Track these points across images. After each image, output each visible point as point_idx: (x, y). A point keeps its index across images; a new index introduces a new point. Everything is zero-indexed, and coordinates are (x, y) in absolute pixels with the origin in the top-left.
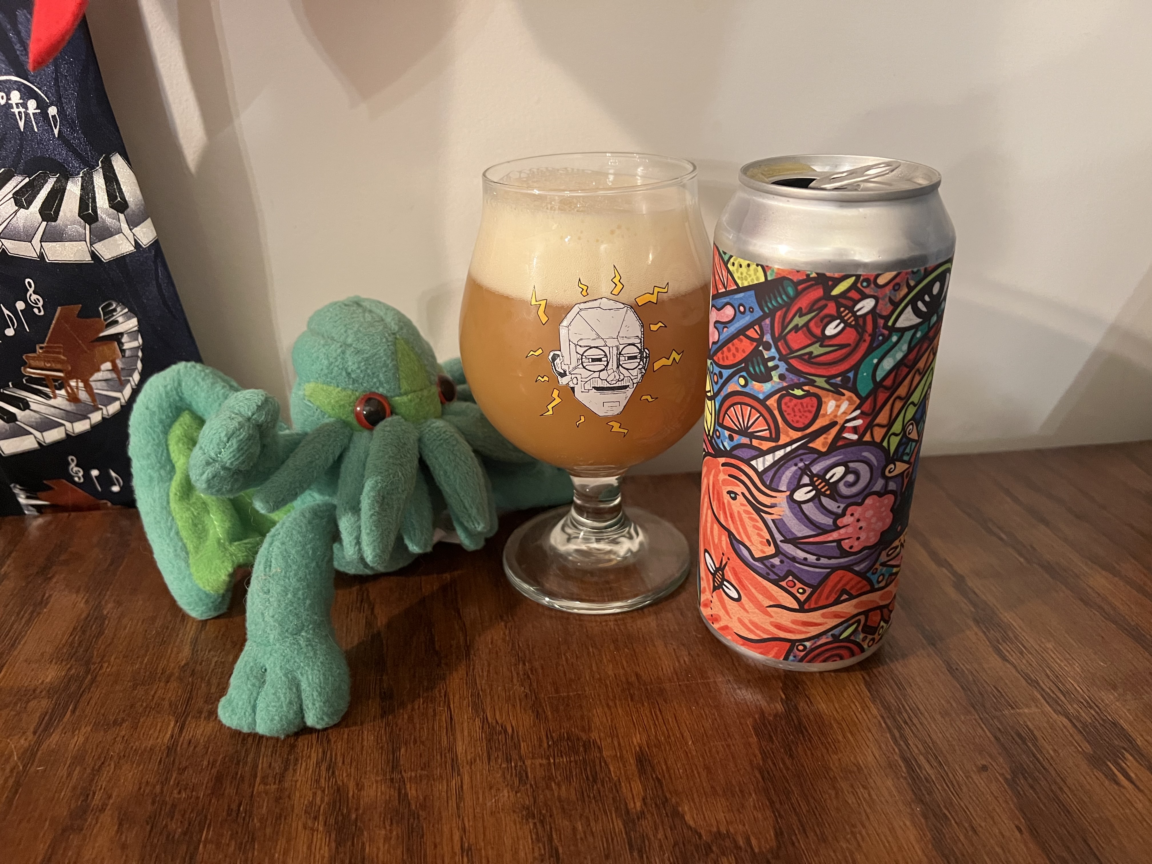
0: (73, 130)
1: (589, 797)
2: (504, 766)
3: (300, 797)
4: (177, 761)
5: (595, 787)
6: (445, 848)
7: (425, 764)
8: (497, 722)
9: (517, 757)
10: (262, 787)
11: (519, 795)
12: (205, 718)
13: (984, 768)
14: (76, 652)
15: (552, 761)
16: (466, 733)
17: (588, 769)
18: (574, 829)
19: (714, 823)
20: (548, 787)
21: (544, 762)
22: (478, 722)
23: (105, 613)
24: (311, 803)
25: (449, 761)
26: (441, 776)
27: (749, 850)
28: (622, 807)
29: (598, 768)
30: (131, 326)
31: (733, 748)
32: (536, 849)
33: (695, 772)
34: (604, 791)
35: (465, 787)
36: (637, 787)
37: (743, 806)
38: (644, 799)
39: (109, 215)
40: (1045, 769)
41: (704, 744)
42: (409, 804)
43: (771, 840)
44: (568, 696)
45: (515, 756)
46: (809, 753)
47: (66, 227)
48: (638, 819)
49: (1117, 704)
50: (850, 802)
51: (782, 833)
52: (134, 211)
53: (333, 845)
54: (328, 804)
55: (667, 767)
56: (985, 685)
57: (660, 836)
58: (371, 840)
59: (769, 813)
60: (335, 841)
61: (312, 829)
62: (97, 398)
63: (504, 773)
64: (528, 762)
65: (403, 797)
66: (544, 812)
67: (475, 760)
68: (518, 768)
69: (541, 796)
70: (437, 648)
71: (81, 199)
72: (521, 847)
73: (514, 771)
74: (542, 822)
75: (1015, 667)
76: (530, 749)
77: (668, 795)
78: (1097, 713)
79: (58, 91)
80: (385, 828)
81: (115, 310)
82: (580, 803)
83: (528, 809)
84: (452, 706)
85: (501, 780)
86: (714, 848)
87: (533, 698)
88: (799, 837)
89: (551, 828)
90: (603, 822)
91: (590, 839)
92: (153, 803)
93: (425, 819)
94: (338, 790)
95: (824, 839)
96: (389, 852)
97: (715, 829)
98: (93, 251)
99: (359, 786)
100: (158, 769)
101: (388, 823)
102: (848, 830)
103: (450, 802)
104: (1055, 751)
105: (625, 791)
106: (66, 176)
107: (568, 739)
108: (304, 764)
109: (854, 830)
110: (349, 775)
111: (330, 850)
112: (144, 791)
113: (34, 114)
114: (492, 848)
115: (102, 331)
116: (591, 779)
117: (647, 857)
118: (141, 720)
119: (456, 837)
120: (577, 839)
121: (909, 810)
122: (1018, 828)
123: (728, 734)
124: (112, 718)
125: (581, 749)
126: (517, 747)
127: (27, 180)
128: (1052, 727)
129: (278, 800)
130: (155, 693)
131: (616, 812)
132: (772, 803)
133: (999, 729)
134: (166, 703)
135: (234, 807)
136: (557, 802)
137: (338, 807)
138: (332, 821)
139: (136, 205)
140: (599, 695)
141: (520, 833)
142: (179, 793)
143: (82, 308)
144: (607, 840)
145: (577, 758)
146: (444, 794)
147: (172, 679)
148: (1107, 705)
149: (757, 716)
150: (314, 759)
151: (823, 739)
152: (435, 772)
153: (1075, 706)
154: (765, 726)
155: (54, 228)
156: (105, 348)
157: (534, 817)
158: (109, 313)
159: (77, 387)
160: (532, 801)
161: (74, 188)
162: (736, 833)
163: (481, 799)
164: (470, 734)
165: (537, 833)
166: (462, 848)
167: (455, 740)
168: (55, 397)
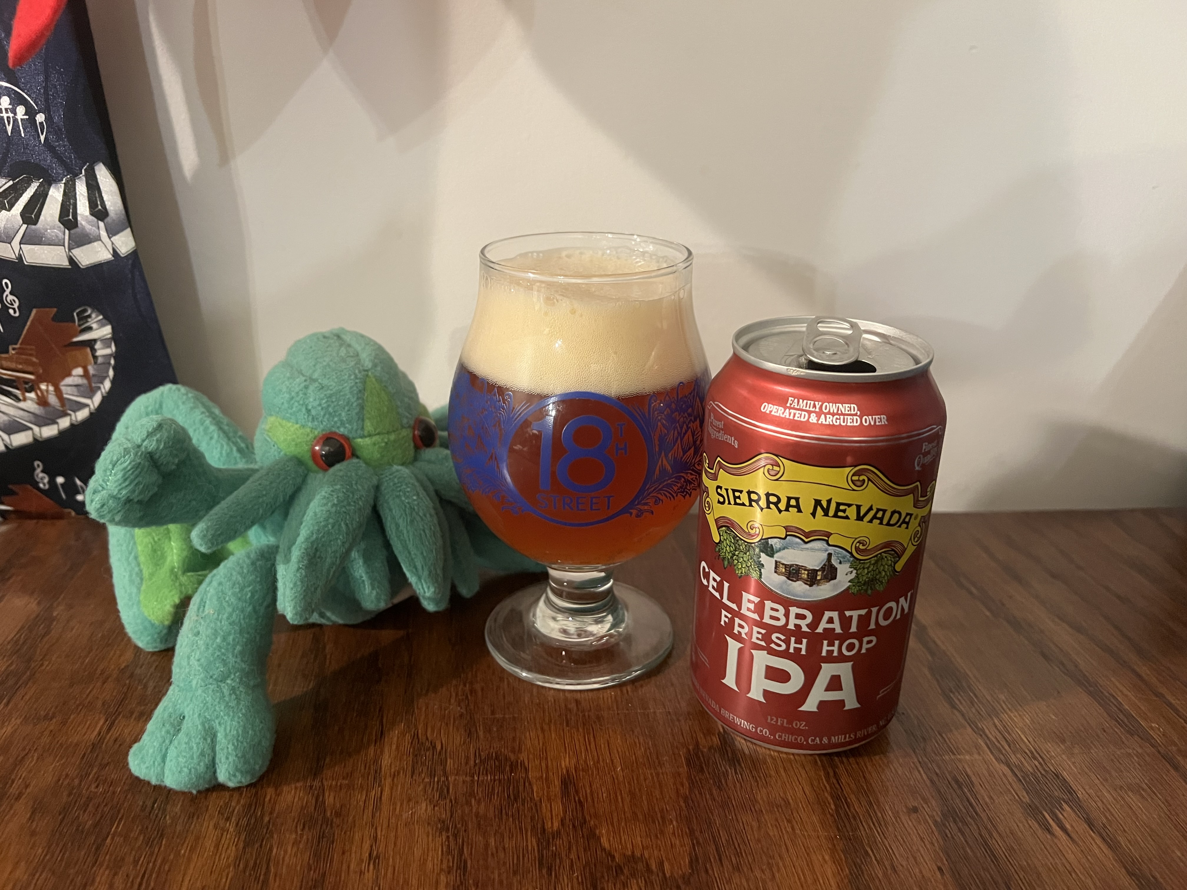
0: (59, 139)
1: (507, 815)
2: (427, 780)
4: (100, 757)
5: (515, 805)
6: (353, 855)
7: (347, 774)
8: (427, 739)
9: (442, 773)
11: (436, 808)
12: (135, 719)
13: (915, 810)
14: (19, 649)
15: (476, 778)
16: (394, 747)
17: (511, 788)
18: (487, 846)
19: (629, 846)
20: (468, 803)
21: (468, 779)
22: (408, 737)
23: (54, 615)
25: (372, 772)
26: (361, 786)
27: (660, 874)
28: (539, 826)
29: (521, 788)
30: (105, 333)
31: (661, 776)
33: (619, 798)
34: (524, 811)
35: (384, 798)
36: (558, 808)
37: (662, 832)
38: (562, 821)
39: (89, 222)
40: (976, 813)
41: (632, 771)
42: (325, 811)
43: (685, 866)
44: (504, 718)
45: (439, 771)
46: (738, 785)
47: (46, 231)
48: (553, 838)
49: (1063, 756)
50: (771, 834)
51: (697, 859)
52: (114, 220)
53: (241, 845)
55: (591, 791)
56: (930, 731)
57: (572, 857)
58: (280, 843)
59: (687, 840)
60: (245, 841)
61: (223, 830)
62: (66, 402)
63: (425, 789)
64: (451, 779)
65: (320, 804)
66: (459, 826)
67: (399, 773)
68: (441, 783)
69: (459, 811)
70: (380, 665)
71: (62, 205)
72: (430, 859)
73: (436, 786)
74: (455, 836)
75: (963, 715)
76: (456, 766)
77: (588, 818)
78: (1040, 763)
79: (47, 100)
80: (296, 832)
81: (89, 316)
82: (497, 820)
83: (443, 822)
84: (384, 721)
85: (422, 793)
86: (626, 871)
87: (468, 718)
88: (714, 865)
89: (463, 842)
90: (516, 840)
91: (502, 855)
92: (69, 795)
93: (338, 826)
95: (737, 868)
96: (296, 855)
97: (629, 853)
98: (71, 256)
100: (80, 763)
101: (300, 828)
102: (765, 860)
103: (366, 811)
104: (991, 798)
105: (544, 810)
106: (49, 181)
107: (496, 758)
109: (770, 861)
111: (237, 850)
112: (62, 783)
113: (21, 119)
114: (401, 858)
115: (76, 336)
116: (512, 798)
117: (556, 876)
118: (72, 717)
119: (366, 846)
121: (830, 846)
122: (940, 869)
123: (659, 763)
124: (42, 713)
125: (508, 768)
126: (443, 763)
127: (11, 183)
128: (991, 774)
130: (90, 692)
131: (532, 830)
132: (692, 832)
133: (937, 774)
134: (99, 703)
135: (149, 803)
136: (474, 818)
137: (252, 811)
138: (244, 822)
139: (116, 214)
140: (535, 718)
141: (431, 845)
142: (97, 787)
143: (57, 312)
144: (518, 857)
145: (502, 777)
146: (362, 804)
147: (110, 680)
148: (1051, 756)
149: (691, 748)
151: (754, 773)
152: (356, 782)
153: (1019, 756)
154: (698, 758)
155: (34, 231)
156: (77, 353)
157: (448, 830)
158: (84, 318)
159: (47, 391)
160: (449, 814)
161: (56, 194)
162: (650, 857)
163: (398, 810)
164: (398, 747)
165: (449, 846)
166: (370, 855)
167: (382, 752)
168: (25, 399)
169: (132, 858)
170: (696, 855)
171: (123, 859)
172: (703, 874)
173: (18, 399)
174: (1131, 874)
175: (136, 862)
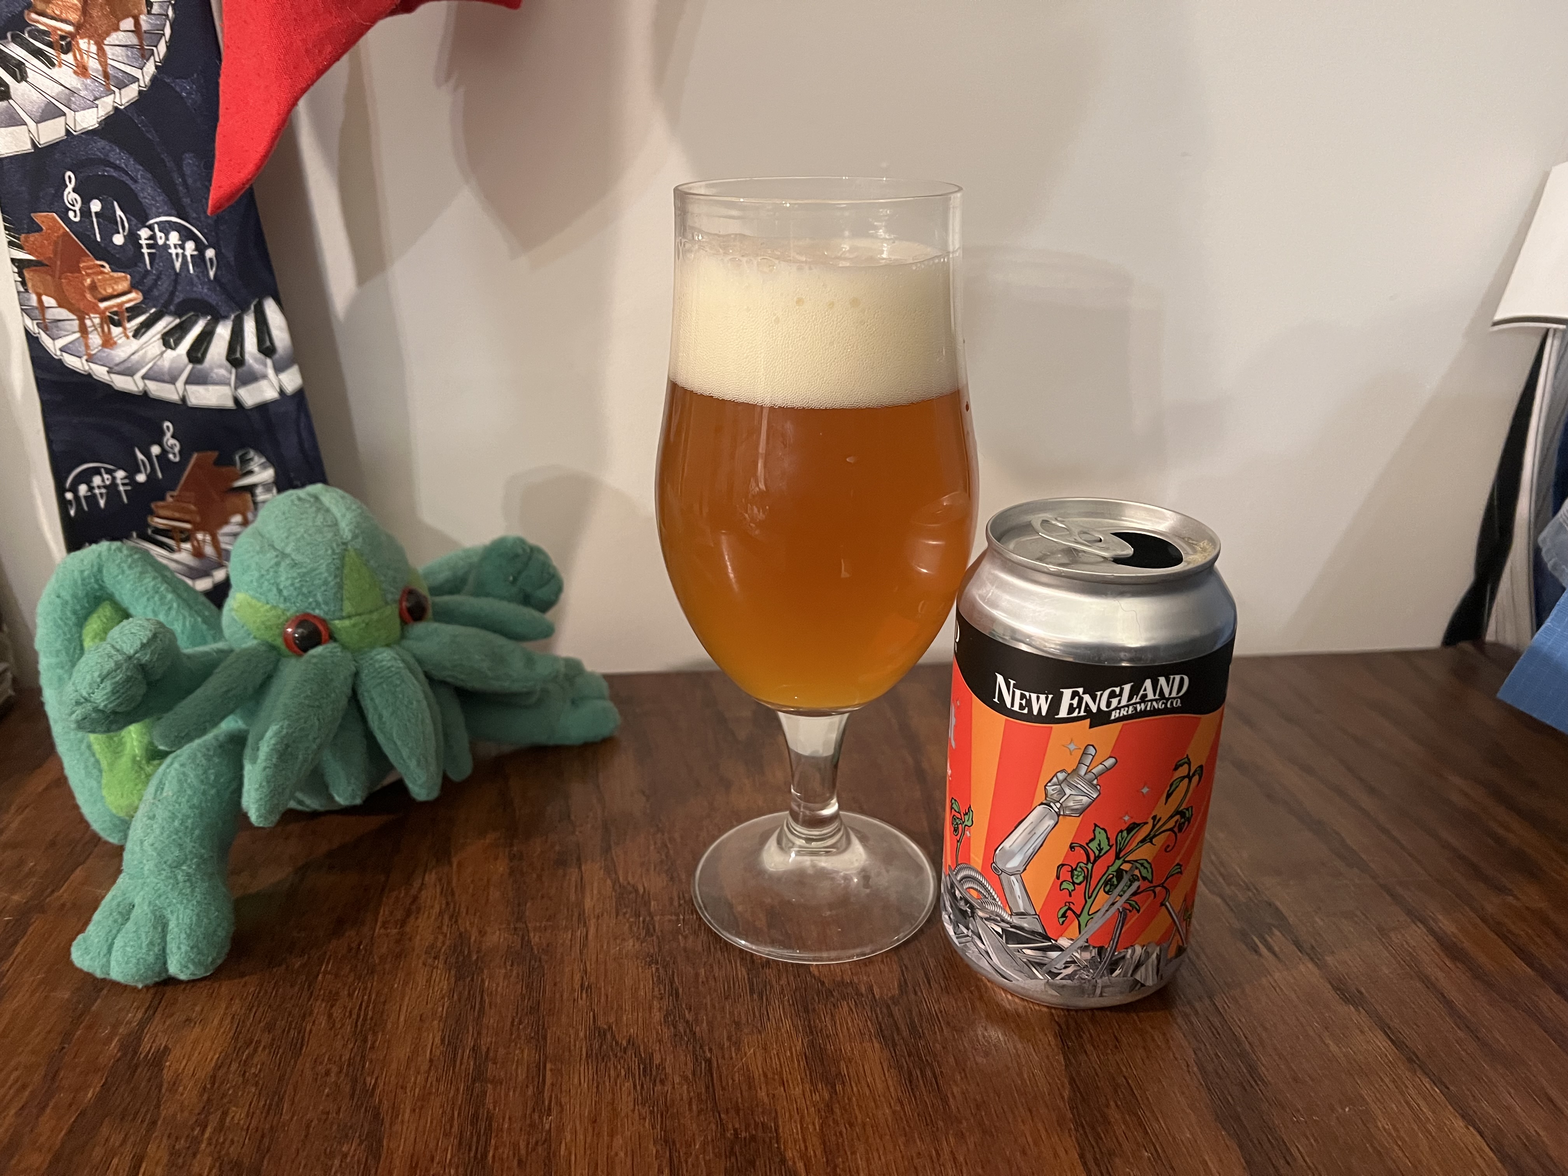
0: (228, 273)
2: (632, 920)
3: (421, 940)
6: (565, 986)
7: (550, 916)
8: (629, 883)
9: (646, 914)
10: (382, 931)
11: (644, 945)
16: (595, 892)
18: (697, 975)
21: (674, 918)
22: (609, 883)
24: (432, 946)
25: (576, 914)
26: (566, 927)
27: (870, 997)
30: (267, 476)
32: (656, 989)
35: (590, 937)
39: (256, 360)
42: (532, 949)
43: (894, 988)
45: (643, 911)
47: (211, 369)
49: (1278, 887)
51: (906, 985)
52: (281, 356)
53: (453, 980)
54: (450, 946)
57: (783, 982)
58: (491, 977)
60: (455, 976)
61: (432, 966)
62: (223, 552)
63: (631, 927)
64: (657, 918)
65: (526, 943)
66: (668, 959)
67: (603, 915)
68: (646, 923)
71: (230, 342)
72: (642, 986)
73: (641, 925)
74: (665, 968)
78: (1254, 895)
79: (217, 234)
80: (506, 968)
81: (251, 459)
83: (652, 956)
84: (583, 868)
85: (628, 932)
86: (836, 994)
88: (922, 987)
89: (673, 972)
91: (712, 983)
93: (546, 962)
94: (461, 934)
96: (507, 987)
97: (839, 979)
98: (236, 396)
99: (482, 933)
101: (509, 963)
103: (573, 948)
106: (217, 318)
108: (427, 913)
110: (472, 924)
111: (449, 984)
114: (613, 987)
115: (236, 480)
117: (767, 999)
119: (577, 978)
120: (698, 981)
126: (647, 904)
127: (177, 321)
129: (398, 942)
135: (354, 945)
137: (459, 949)
138: (453, 960)
139: (284, 350)
141: (642, 976)
143: (220, 455)
144: (729, 983)
146: (568, 942)
148: (1267, 888)
150: (437, 908)
152: (560, 923)
153: (1233, 888)
155: (200, 371)
156: (234, 500)
157: (657, 963)
158: (245, 461)
159: (204, 541)
160: (656, 950)
161: (223, 331)
162: (860, 982)
163: (605, 947)
164: (599, 892)
165: (659, 976)
166: (582, 986)
167: (583, 897)
168: (180, 550)
169: (346, 993)
170: (905, 980)
171: (337, 993)
172: (912, 996)
173: (170, 549)
174: (1336, 989)
175: (350, 995)
